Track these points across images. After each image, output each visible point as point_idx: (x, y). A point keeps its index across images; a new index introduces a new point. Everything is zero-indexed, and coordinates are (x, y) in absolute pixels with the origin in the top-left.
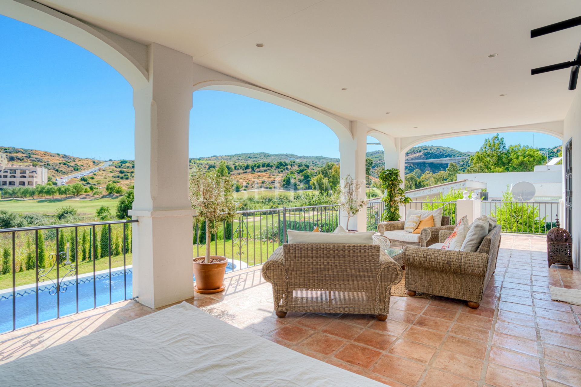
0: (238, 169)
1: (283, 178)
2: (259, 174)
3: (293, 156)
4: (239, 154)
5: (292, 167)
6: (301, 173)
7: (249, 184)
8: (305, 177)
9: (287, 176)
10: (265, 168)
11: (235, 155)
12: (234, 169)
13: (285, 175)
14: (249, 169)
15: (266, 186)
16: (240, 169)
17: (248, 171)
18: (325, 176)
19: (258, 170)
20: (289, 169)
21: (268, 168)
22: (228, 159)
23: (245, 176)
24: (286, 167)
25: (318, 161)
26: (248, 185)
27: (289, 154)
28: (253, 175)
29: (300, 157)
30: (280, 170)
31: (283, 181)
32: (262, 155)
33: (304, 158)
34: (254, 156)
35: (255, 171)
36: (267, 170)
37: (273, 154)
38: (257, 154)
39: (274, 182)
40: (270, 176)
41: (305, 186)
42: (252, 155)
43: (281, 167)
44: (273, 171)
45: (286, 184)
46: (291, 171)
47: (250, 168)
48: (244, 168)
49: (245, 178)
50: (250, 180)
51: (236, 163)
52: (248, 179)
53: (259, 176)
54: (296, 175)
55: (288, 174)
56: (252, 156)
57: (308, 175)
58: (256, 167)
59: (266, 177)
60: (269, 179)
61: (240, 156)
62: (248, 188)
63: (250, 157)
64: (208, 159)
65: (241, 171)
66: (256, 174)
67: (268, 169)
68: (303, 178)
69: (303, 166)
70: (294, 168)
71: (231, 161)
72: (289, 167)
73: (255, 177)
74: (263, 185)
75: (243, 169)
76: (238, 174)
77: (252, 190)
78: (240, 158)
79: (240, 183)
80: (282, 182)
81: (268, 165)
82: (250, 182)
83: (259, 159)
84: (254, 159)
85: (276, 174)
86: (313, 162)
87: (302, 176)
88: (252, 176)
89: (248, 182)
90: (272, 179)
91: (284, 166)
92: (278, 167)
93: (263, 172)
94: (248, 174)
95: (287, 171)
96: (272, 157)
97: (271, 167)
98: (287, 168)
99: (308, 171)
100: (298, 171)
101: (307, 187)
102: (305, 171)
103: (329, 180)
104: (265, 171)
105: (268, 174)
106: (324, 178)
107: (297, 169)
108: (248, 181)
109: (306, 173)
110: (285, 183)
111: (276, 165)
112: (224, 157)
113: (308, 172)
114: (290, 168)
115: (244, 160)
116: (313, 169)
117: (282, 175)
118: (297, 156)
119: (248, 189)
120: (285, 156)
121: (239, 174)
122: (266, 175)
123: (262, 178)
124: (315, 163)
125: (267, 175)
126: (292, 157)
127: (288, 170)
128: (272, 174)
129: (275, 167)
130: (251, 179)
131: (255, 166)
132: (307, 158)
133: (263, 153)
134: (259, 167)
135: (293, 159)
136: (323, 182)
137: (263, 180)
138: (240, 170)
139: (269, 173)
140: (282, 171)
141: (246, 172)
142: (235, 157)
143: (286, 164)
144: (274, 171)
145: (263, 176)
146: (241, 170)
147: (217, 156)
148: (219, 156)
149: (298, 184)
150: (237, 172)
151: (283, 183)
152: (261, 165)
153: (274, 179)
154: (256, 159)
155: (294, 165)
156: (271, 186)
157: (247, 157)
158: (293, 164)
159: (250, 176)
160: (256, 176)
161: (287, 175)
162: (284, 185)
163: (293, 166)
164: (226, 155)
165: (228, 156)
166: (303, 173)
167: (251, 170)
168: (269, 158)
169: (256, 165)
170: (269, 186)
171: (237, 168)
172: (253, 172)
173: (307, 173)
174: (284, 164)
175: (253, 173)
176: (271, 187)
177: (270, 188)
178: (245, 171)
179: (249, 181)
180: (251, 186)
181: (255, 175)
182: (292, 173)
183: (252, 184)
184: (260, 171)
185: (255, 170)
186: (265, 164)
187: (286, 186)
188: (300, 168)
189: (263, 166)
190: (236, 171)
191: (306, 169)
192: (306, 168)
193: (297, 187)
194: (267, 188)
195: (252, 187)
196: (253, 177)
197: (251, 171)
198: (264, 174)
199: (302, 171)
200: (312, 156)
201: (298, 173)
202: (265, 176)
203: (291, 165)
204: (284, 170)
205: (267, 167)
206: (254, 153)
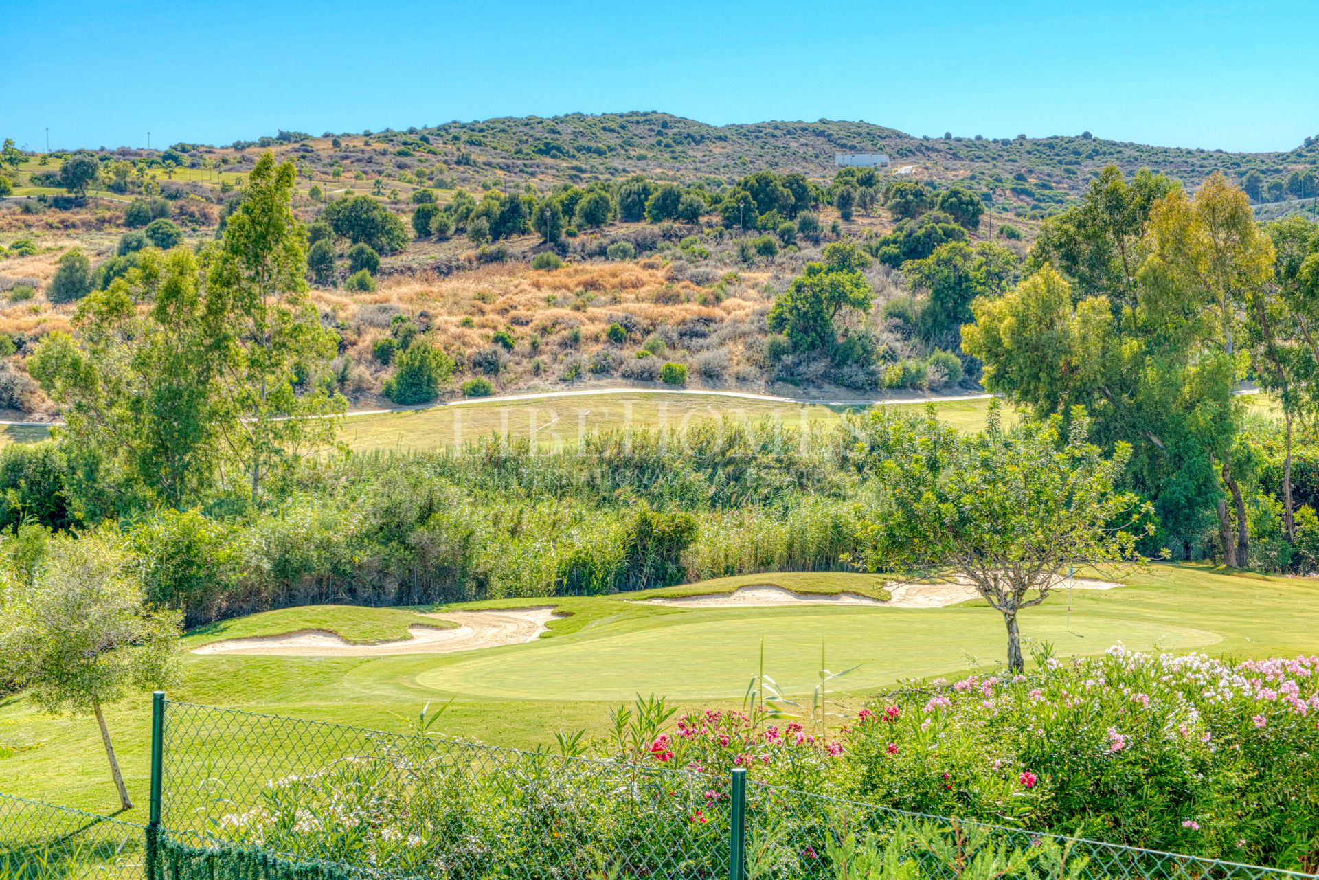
0: (443, 238)
1: (771, 305)
2: (596, 268)
3: (874, 137)
4: (472, 127)
5: (846, 217)
6: (908, 264)
7: (508, 347)
8: (938, 296)
9: (799, 288)
10: (645, 228)
11: (443, 130)
12: (412, 234)
13: (788, 276)
14: (524, 232)
15: (634, 364)
16: (460, 231)
17: (516, 245)
18: (1090, 285)
19: (590, 239)
20: (827, 230)
21: (666, 224)
22: (388, 163)
23: (484, 286)
24: (803, 214)
25: (1059, 171)
26: (504, 356)
27: (843, 124)
28: (546, 278)
29: (924, 148)
30: (752, 239)
31: (767, 321)
32: (642, 129)
33: (952, 149)
34: (582, 142)
35: (563, 250)
36: (660, 244)
37: (720, 124)
38: (605, 124)
39: (700, 328)
40: (677, 287)
41: (937, 363)
42: (566, 129)
43: (761, 219)
44: (697, 248)
45: (796, 346)
46: (836, 251)
47: (530, 224)
48: (484, 224)
49: (483, 298)
50: (521, 312)
51: (437, 192)
52: (504, 311)
53: (591, 285)
54: (874, 275)
55: (812, 272)
56: (564, 140)
57: (963, 279)
58: (576, 220)
59: (642, 292)
60: (668, 309)
61: (477, 136)
62: (504, 378)
63: (547, 150)
64: (234, 156)
65: (460, 248)
66: (570, 273)
67: (667, 236)
68: (923, 299)
69: (936, 212)
70: (862, 224)
71: (408, 174)
72: (827, 217)
73: (558, 294)
74: (615, 353)
75: (477, 235)
76: (437, 268)
77: (530, 389)
78: (477, 156)
79: (441, 338)
80: (762, 330)
81: (669, 206)
82: (519, 330)
83: (616, 163)
84: (583, 162)
85: (722, 272)
86: (1020, 178)
87: (917, 286)
88: (537, 286)
89: (502, 329)
90: (693, 309)
91: (791, 212)
92: (739, 219)
93: (624, 254)
94: (511, 273)
95: (810, 251)
96: (717, 149)
97: (692, 215)
98: (807, 226)
99: (974, 247)
100: (893, 250)
101: (953, 372)
102: (943, 251)
103: (1116, 311)
104: (644, 246)
105: (660, 274)
106: (1075, 301)
107: (888, 232)
108: (501, 322)
109: (947, 262)
110: (782, 338)
111: (727, 200)
112: (360, 144)
113: (966, 257)
114: (834, 229)
115: (507, 168)
116: (1013, 235)
117: (763, 277)
118: (899, 136)
119: (504, 387)
120: (810, 139)
121: (445, 270)
122: (644, 275)
123: (615, 301)
124: (1038, 192)
125: (655, 281)
126: (867, 144)
127: (816, 242)
128: (692, 270)
129: (716, 219)
130: (530, 305)
131: (568, 209)
132: (977, 149)
133: (647, 119)
134: (594, 217)
135: (862, 161)
136: (1066, 334)
137: (618, 312)
138: (454, 242)
139: (665, 260)
140: (767, 250)
141: (499, 257)
142: (438, 145)
143: (802, 196)
144: (710, 248)
145: (623, 286)
146: (464, 240)
147: (307, 137)
148: (318, 134)
149: (881, 349)
150: (435, 252)
151: (767, 340)
152: (614, 203)
153: (705, 311)
154: (596, 161)
155: (863, 205)
156: (679, 360)
157: (526, 149)
158: (856, 195)
159: (525, 284)
160: (571, 282)
161: (799, 277)
162: (776, 353)
163: (855, 210)
164: (376, 129)
165: (388, 136)
166: (931, 260)
167: (535, 239)
168: (696, 152)
169: (573, 200)
170: (661, 365)
171: (434, 225)
172: (552, 256)
173: (959, 261)
174: (787, 192)
175: (546, 266)
176: (678, 366)
177: (673, 379)
178: (491, 248)
179: (516, 321)
180: (527, 364)
181: (559, 276)
182: (844, 261)
183: (534, 345)
184: (602, 252)
185: (563, 237)
186: (646, 191)
187: (788, 359)
188: (910, 224)
189: (632, 211)
190: (426, 246)
191: (949, 234)
192: (954, 226)
193: (880, 366)
194: (644, 377)
195: (537, 371)
196: (546, 292)
197: (536, 250)
198: (630, 269)
199: (916, 248)
200: (1012, 136)
201: (893, 262)
202: (636, 285)
203: (844, 203)
204: (787, 238)
205: (656, 220)
206: (580, 117)
